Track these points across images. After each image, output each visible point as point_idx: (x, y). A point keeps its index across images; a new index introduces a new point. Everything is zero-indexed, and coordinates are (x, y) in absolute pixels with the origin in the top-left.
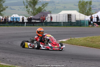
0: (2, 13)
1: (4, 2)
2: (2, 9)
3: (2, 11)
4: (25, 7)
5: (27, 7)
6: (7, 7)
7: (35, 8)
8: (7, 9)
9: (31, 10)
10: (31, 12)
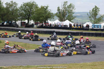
0: (72, 21)
1: (73, 14)
2: (72, 18)
3: (72, 19)
4: (89, 17)
5: (90, 18)
6: (76, 17)
7: (96, 18)
8: (75, 18)
9: (93, 19)
10: (93, 20)
